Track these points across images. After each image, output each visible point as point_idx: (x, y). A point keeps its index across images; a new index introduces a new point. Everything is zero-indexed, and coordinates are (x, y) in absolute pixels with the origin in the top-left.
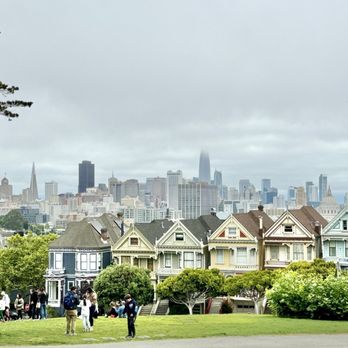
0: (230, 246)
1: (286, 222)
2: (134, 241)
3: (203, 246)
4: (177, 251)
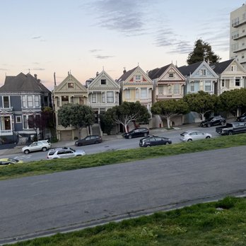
0: (137, 87)
1: (170, 71)
2: (70, 85)
3: (120, 87)
4: (102, 91)
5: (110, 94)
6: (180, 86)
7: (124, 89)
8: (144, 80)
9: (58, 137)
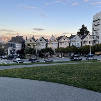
4: (41, 43)
5: (43, 45)
6: (68, 43)
7: (48, 43)
8: (55, 40)
9: (26, 57)
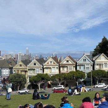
0: (50, 67)
1: (67, 59)
2: (21, 65)
3: (42, 67)
4: (34, 68)
5: (38, 70)
7: (44, 67)
